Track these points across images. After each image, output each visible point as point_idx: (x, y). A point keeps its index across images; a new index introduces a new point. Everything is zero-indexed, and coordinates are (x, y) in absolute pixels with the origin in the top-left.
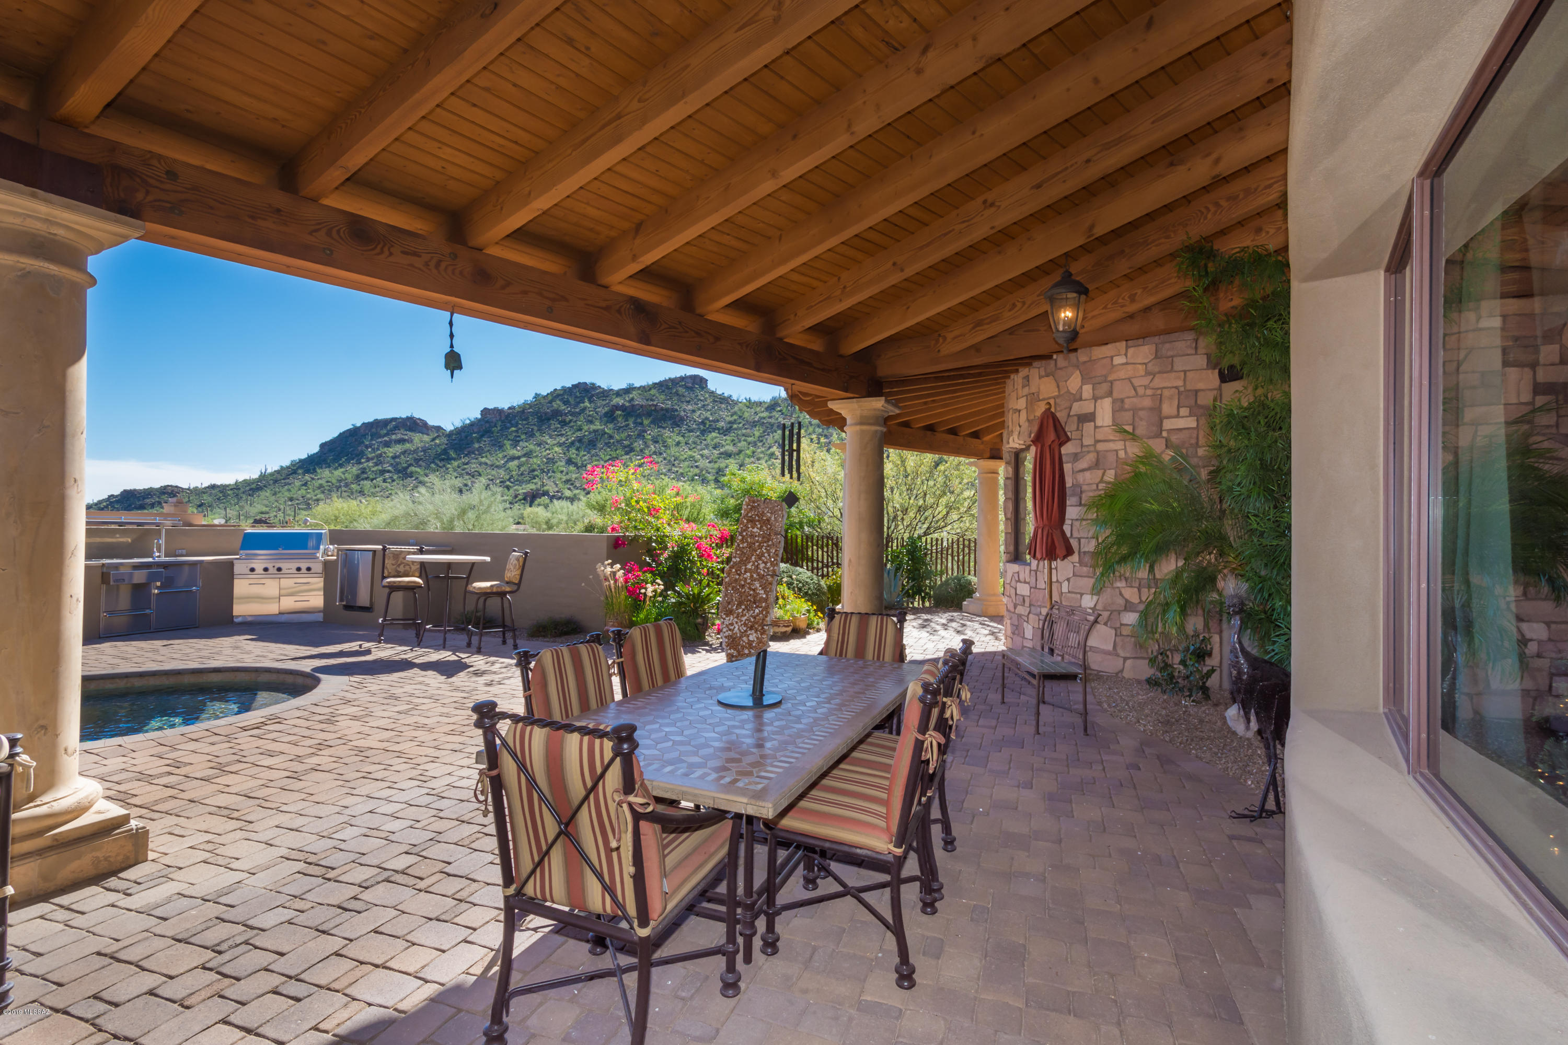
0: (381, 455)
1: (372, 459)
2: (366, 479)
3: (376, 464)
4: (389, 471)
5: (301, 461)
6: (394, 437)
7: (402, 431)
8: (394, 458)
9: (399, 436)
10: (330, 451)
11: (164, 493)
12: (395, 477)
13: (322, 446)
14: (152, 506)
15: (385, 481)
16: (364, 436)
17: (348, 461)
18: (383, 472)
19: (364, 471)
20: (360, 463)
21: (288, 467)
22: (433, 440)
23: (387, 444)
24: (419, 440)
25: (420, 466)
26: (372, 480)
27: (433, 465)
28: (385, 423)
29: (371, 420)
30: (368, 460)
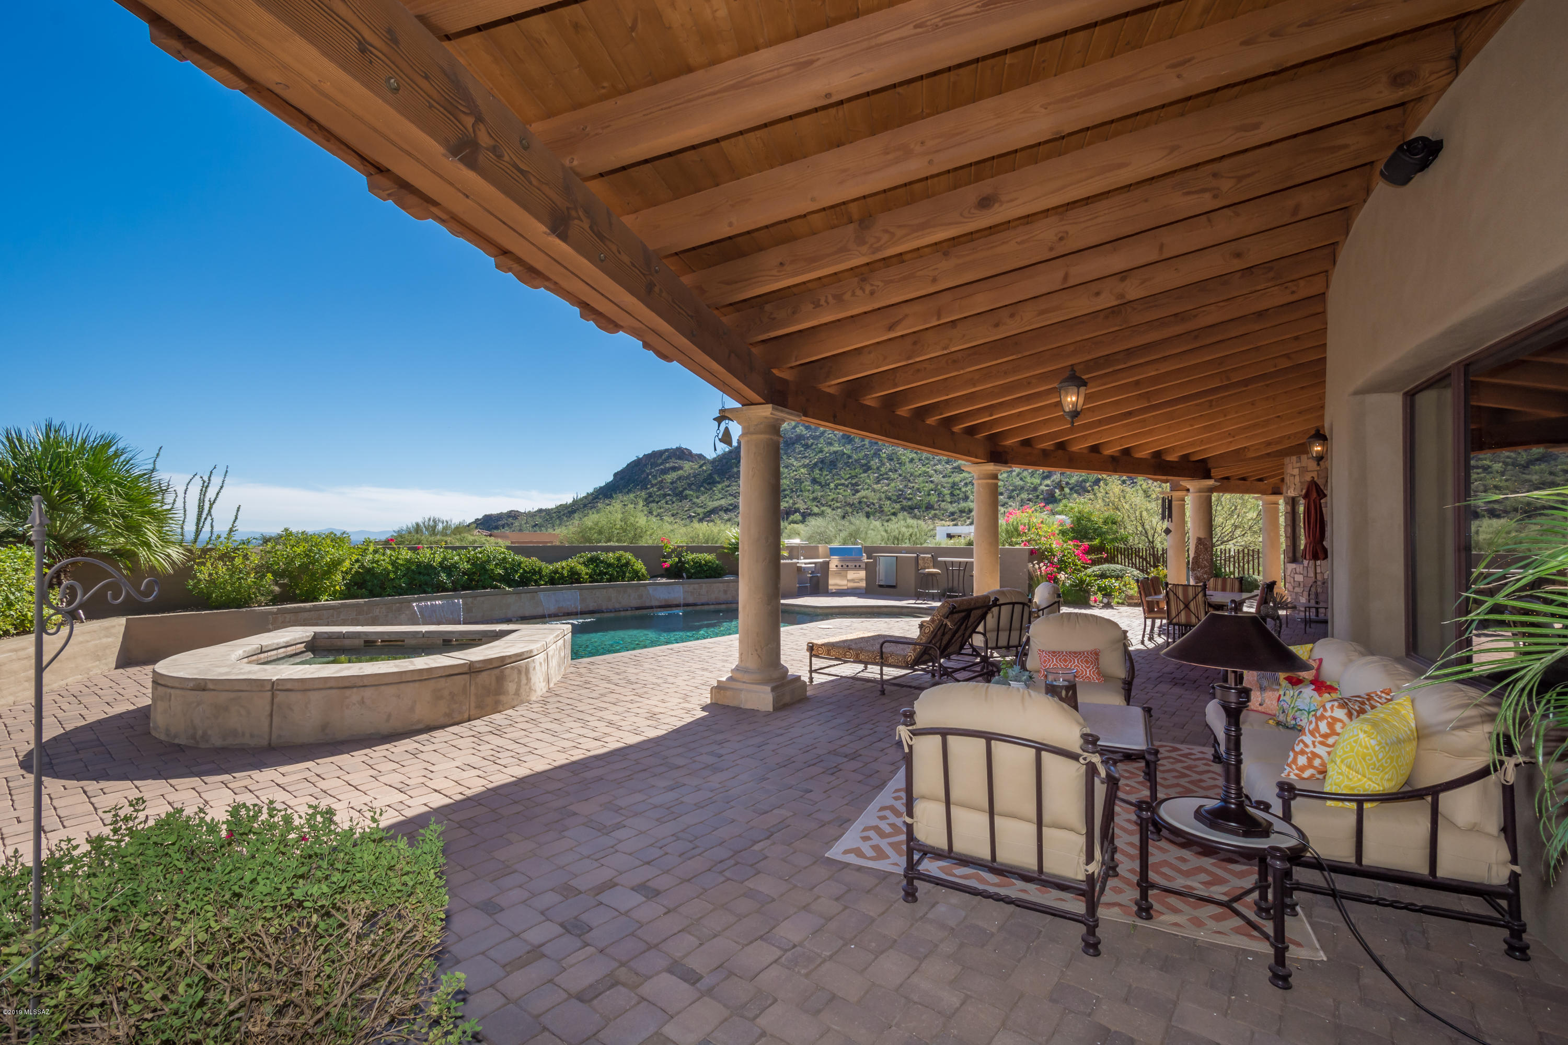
0: (661, 482)
1: (656, 485)
2: (653, 501)
3: (659, 490)
4: (669, 495)
5: (601, 488)
6: (667, 465)
7: (673, 460)
8: (672, 483)
9: (672, 465)
10: (621, 479)
11: (509, 517)
12: (674, 499)
13: (616, 475)
14: (503, 527)
15: (667, 503)
16: (646, 465)
17: (635, 487)
18: (665, 495)
19: (650, 495)
20: (647, 489)
21: (592, 494)
22: (701, 467)
23: (665, 472)
24: (688, 467)
25: (692, 490)
26: (657, 502)
27: (702, 489)
28: (661, 453)
29: (650, 452)
30: (653, 486)
